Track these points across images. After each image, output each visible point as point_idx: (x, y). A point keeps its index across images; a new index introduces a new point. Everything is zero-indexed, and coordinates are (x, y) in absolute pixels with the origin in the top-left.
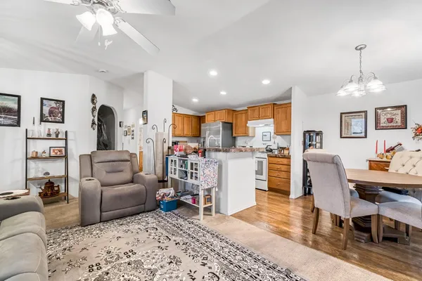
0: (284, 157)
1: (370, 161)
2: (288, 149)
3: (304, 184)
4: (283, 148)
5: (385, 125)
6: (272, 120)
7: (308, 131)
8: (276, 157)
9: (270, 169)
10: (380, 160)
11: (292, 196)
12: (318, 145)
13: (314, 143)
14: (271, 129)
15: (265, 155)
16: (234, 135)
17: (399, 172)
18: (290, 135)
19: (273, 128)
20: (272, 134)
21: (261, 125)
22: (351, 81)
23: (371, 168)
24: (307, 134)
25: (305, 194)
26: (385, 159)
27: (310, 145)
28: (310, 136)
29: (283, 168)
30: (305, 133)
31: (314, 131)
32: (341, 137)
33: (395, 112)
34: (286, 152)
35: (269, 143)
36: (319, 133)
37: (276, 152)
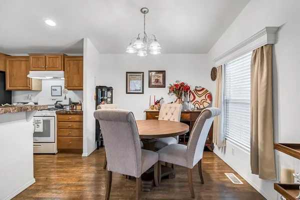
0: (76, 113)
1: (147, 112)
2: (81, 105)
3: (97, 138)
4: (76, 104)
5: (154, 84)
6: (62, 72)
7: (100, 87)
8: (67, 113)
9: (59, 128)
10: (152, 110)
11: (85, 154)
12: (109, 100)
13: (106, 98)
14: (61, 82)
15: (54, 113)
16: (8, 88)
17: (164, 120)
18: (82, 90)
19: (64, 81)
20: (63, 88)
21: (48, 78)
22: (138, 38)
23: (148, 118)
24: (99, 90)
25: (98, 148)
26: (155, 110)
27: (102, 100)
28: (102, 92)
29: (75, 125)
30: (98, 88)
31: (105, 87)
32: (127, 93)
33: (159, 75)
34: (78, 107)
35: (59, 99)
36: (110, 89)
37: (68, 109)
